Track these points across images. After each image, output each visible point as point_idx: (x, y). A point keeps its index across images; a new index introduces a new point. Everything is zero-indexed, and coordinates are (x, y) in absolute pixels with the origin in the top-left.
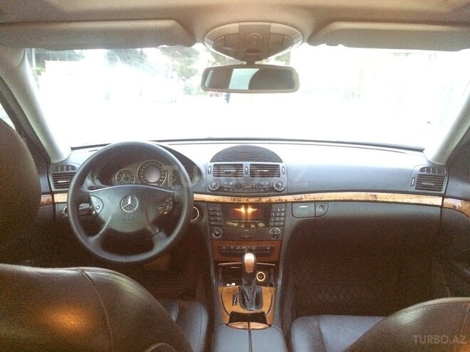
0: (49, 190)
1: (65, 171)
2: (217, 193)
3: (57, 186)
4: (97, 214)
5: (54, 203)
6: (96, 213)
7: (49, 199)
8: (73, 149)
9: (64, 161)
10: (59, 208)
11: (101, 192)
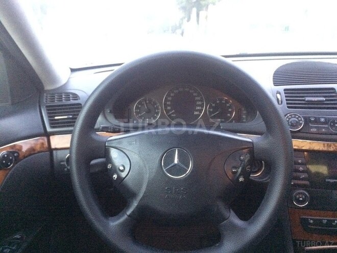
0: (42, 131)
1: (64, 102)
2: (301, 134)
3: (54, 124)
4: (120, 179)
5: (51, 150)
6: (119, 177)
7: (43, 144)
8: (73, 70)
9: (61, 87)
10: (58, 155)
11: (125, 141)
